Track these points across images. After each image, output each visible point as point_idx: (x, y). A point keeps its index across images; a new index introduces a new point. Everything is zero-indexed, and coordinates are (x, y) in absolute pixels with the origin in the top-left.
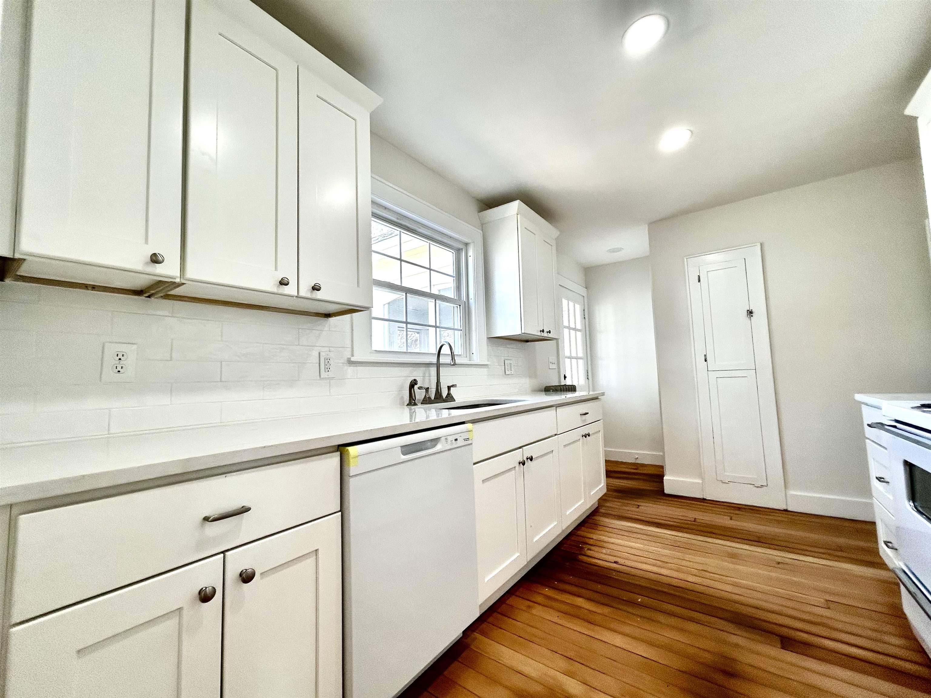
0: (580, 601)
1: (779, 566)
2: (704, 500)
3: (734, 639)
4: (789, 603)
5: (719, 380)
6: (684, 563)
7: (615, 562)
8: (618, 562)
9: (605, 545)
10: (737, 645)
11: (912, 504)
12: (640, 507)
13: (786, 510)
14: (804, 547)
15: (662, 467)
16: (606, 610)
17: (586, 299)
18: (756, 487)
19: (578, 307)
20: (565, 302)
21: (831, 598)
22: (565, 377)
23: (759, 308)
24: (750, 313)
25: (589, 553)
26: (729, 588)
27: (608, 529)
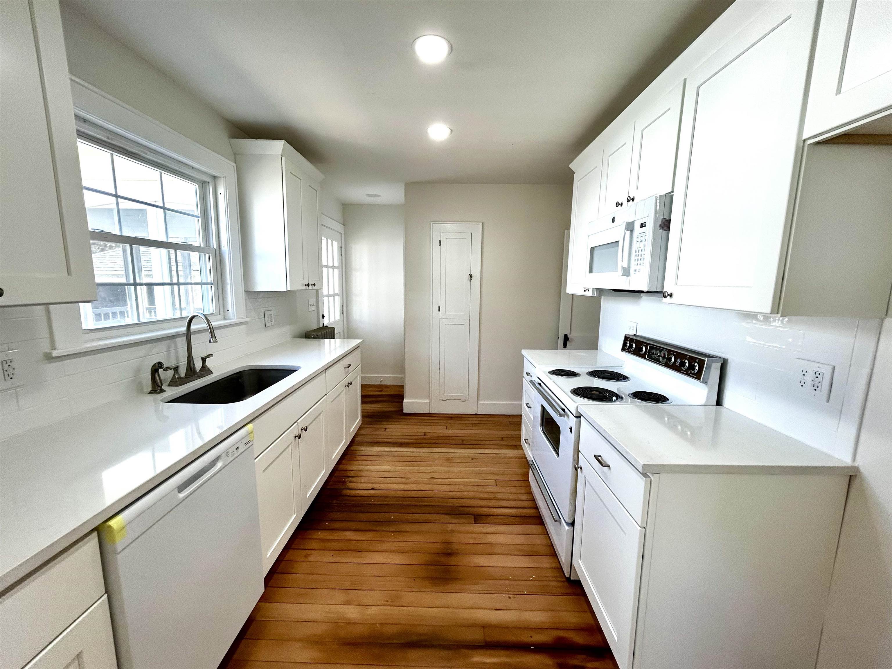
0: (349, 535)
1: (474, 461)
2: (429, 415)
3: (450, 527)
4: (480, 489)
5: (447, 326)
6: (420, 475)
7: (373, 489)
8: (374, 488)
9: (364, 474)
10: (452, 531)
11: (541, 428)
12: (387, 430)
13: (476, 414)
14: (488, 443)
15: (402, 387)
16: (369, 536)
17: (343, 235)
18: (462, 401)
19: (335, 244)
20: (324, 241)
21: (497, 477)
22: (323, 316)
23: (476, 273)
24: (471, 276)
25: (351, 485)
26: (446, 488)
27: (365, 458)
